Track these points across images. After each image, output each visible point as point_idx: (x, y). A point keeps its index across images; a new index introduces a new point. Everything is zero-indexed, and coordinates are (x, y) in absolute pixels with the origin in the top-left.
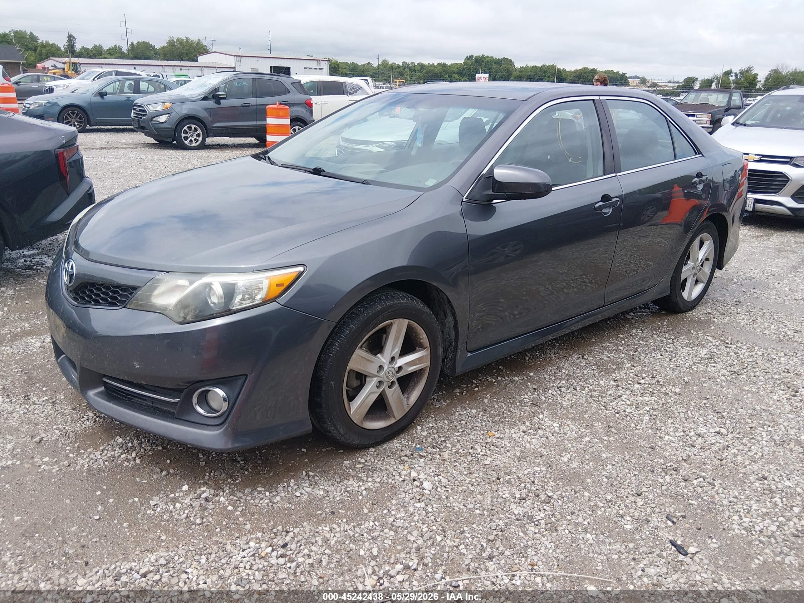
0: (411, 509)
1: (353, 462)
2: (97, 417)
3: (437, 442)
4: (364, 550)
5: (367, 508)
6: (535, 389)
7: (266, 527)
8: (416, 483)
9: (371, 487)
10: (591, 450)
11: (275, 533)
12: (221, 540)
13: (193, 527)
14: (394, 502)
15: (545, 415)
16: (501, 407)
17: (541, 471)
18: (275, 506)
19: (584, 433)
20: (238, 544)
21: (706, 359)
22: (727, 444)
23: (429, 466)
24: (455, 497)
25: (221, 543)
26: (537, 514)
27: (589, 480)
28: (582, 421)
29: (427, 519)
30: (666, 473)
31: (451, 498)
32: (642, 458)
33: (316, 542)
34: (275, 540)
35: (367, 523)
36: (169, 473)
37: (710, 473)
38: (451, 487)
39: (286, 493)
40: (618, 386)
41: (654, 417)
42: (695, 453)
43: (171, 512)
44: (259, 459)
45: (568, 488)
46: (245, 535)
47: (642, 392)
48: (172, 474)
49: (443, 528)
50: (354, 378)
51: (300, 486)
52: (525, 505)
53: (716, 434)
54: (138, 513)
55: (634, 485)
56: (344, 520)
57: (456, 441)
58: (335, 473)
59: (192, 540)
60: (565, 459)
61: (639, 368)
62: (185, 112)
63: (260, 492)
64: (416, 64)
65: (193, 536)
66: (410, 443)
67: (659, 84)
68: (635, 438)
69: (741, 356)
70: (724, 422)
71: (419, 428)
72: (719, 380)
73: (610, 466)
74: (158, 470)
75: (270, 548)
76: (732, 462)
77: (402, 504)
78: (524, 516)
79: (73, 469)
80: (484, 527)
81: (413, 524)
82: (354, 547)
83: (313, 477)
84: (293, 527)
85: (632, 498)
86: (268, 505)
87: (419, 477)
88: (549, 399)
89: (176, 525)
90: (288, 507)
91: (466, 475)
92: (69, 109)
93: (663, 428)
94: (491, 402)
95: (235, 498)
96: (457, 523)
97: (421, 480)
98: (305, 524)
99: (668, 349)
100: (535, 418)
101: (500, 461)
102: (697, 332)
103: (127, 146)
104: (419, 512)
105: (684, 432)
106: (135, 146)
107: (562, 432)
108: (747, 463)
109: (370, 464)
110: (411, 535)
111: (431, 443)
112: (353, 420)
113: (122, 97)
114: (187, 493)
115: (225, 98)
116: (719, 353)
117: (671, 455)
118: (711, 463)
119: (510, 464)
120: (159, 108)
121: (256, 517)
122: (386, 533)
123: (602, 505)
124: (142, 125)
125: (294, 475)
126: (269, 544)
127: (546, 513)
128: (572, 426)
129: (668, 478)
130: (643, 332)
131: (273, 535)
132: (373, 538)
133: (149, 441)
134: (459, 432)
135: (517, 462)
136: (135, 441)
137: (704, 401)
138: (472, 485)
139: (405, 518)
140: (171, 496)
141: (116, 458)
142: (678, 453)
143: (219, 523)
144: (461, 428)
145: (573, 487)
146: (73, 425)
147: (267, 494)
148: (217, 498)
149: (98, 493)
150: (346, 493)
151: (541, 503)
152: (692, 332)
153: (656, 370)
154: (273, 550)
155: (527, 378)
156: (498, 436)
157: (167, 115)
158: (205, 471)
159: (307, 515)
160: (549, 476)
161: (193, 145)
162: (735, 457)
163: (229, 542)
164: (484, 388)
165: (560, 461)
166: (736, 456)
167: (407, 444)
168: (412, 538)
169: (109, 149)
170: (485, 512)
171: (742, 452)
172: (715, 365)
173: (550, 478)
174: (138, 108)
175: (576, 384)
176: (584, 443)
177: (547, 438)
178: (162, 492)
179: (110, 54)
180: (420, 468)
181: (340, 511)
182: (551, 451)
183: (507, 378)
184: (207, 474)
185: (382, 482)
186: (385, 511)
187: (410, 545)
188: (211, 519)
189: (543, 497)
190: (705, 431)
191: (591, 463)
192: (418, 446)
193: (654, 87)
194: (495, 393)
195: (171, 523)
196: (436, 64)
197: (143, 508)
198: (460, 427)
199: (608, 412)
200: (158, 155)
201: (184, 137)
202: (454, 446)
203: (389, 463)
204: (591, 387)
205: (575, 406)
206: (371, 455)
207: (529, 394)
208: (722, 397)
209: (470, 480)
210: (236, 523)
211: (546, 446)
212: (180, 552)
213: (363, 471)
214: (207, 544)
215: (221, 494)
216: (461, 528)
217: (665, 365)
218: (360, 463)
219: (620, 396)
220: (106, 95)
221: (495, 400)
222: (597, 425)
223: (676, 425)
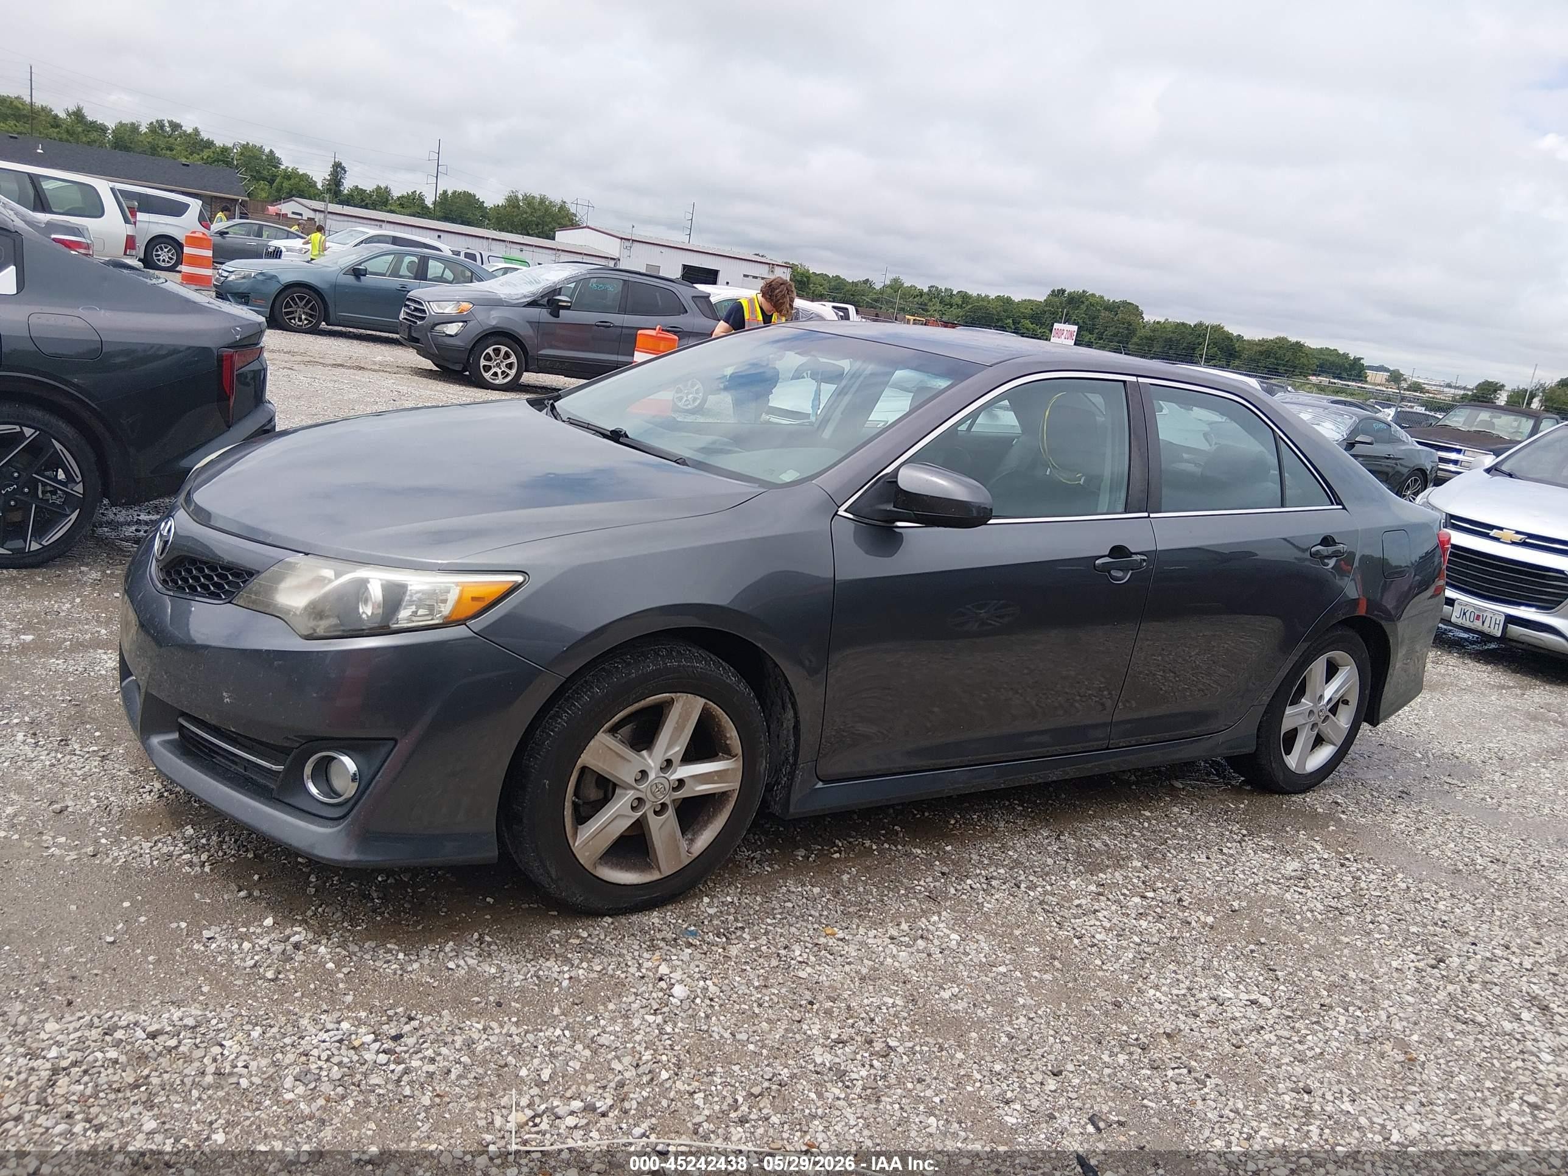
0: (636, 1023)
1: (567, 934)
2: (166, 791)
3: (728, 928)
4: (528, 1070)
5: (560, 1007)
6: (943, 874)
7: (378, 1004)
8: (663, 984)
9: (582, 977)
10: (1001, 988)
11: (389, 1016)
12: (297, 1010)
13: (260, 982)
14: (611, 1006)
15: (943, 919)
16: (866, 892)
17: (894, 1005)
18: (406, 977)
19: (999, 959)
20: (322, 1021)
21: (1291, 879)
22: (1262, 1023)
23: (697, 963)
24: (722, 1018)
25: (296, 1014)
26: (855, 1070)
27: (974, 1035)
28: (1006, 940)
29: (657, 1043)
30: (1123, 1049)
31: (714, 1018)
32: (1091, 1019)
33: (453, 1042)
34: (385, 1027)
35: (551, 1029)
36: (250, 895)
37: (1206, 1064)
38: (721, 1002)
39: (433, 960)
40: (1100, 894)
41: (1144, 955)
42: (1194, 1026)
43: (233, 953)
44: (408, 901)
45: (931, 1041)
46: (339, 1010)
47: (1141, 911)
48: (255, 899)
49: (679, 1061)
50: (593, 784)
51: (460, 954)
52: (839, 1052)
53: (1249, 1003)
54: (178, 946)
55: (1052, 1057)
56: (514, 1019)
57: (763, 931)
58: (528, 945)
59: (250, 1002)
60: (946, 995)
61: (1155, 871)
62: (494, 323)
63: (390, 951)
64: (955, 292)
65: (255, 996)
66: (680, 921)
67: (1427, 387)
68: (1092, 984)
69: (1363, 885)
70: (1276, 987)
71: (706, 900)
72: (1298, 917)
73: (1022, 1020)
74: (233, 887)
75: (372, 1036)
76: (1256, 1054)
77: (623, 1012)
78: (830, 1069)
79: (98, 862)
80: (753, 1074)
81: (629, 1045)
82: (514, 1062)
83: (489, 944)
84: (423, 1014)
85: (1039, 1077)
86: (395, 973)
87: (671, 975)
88: (963, 893)
89: (232, 975)
90: (426, 982)
91: (756, 988)
92: (296, 289)
93: (1152, 977)
94: (854, 880)
95: (344, 952)
96: (707, 1058)
97: (673, 981)
98: (445, 1012)
99: (1225, 850)
100: (923, 919)
101: (827, 976)
102: (1298, 831)
103: (383, 368)
104: (648, 1030)
105: (1189, 989)
106: (396, 370)
107: (961, 950)
108: (1286, 1060)
109: (594, 941)
110: (620, 1061)
111: (718, 928)
112: (578, 857)
113: (394, 283)
114: (268, 931)
115: (567, 308)
116: (1323, 872)
117: (1146, 1022)
118: (1215, 1049)
119: (842, 984)
120: (450, 309)
121: (368, 986)
122: (576, 1052)
123: (979, 1077)
124: (414, 335)
125: (458, 935)
126: (373, 1030)
127: (873, 1071)
128: (983, 944)
129: (1122, 1058)
130: (1192, 814)
131: (384, 1018)
132: (551, 1054)
133: (235, 842)
134: (774, 918)
135: (857, 984)
136: (214, 838)
137: (1252, 947)
138: (760, 1005)
139: (620, 1034)
140: (241, 930)
141: (174, 858)
142: (1160, 1021)
143: (304, 985)
144: (780, 914)
145: (940, 1041)
146: (123, 796)
147: (401, 956)
148: (314, 947)
149: (126, 904)
150: (535, 978)
151: (872, 1054)
152: (1288, 829)
153: (1185, 881)
154: (375, 1041)
155: (938, 853)
156: (841, 935)
157: (461, 324)
158: (312, 904)
159: (455, 999)
160: (906, 1015)
161: (497, 382)
162: (1267, 1047)
163: (308, 1015)
164: (851, 856)
165: (937, 996)
166: (1269, 1045)
167: (674, 921)
168: (616, 1066)
169: (349, 368)
170: (765, 1052)
171: (1283, 1040)
172: (1304, 891)
173: (905, 1019)
174: (413, 305)
175: (1023, 878)
176: (993, 975)
177: (929, 955)
178: (229, 922)
179: (402, 205)
180: (680, 963)
181: (513, 1004)
182: (927, 976)
183: (900, 847)
184: (313, 908)
185: (604, 972)
186: (589, 1018)
187: (610, 1077)
188: (292, 977)
189: (878, 1046)
190: (1231, 995)
191: (990, 1008)
192: (693, 928)
193: (1415, 391)
194: (868, 869)
195: (227, 971)
196: (993, 296)
197: (190, 939)
198: (780, 911)
199: (1061, 933)
200: (431, 390)
201: (484, 366)
202: (756, 939)
203: (630, 946)
204: (1049, 888)
205: (1004, 913)
206: (603, 927)
207: (930, 879)
208: (1290, 945)
209: (760, 996)
210: (332, 991)
211: (922, 967)
212: (223, 1015)
213: (578, 950)
214: (272, 1011)
215: (324, 941)
216: (711, 1067)
217: (1208, 875)
218: (578, 937)
219: (1096, 911)
220: (365, 275)
221: (863, 878)
222: (1031, 950)
223: (1180, 977)
